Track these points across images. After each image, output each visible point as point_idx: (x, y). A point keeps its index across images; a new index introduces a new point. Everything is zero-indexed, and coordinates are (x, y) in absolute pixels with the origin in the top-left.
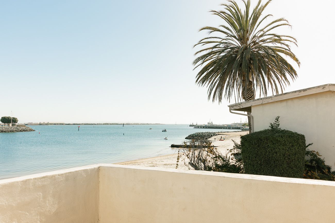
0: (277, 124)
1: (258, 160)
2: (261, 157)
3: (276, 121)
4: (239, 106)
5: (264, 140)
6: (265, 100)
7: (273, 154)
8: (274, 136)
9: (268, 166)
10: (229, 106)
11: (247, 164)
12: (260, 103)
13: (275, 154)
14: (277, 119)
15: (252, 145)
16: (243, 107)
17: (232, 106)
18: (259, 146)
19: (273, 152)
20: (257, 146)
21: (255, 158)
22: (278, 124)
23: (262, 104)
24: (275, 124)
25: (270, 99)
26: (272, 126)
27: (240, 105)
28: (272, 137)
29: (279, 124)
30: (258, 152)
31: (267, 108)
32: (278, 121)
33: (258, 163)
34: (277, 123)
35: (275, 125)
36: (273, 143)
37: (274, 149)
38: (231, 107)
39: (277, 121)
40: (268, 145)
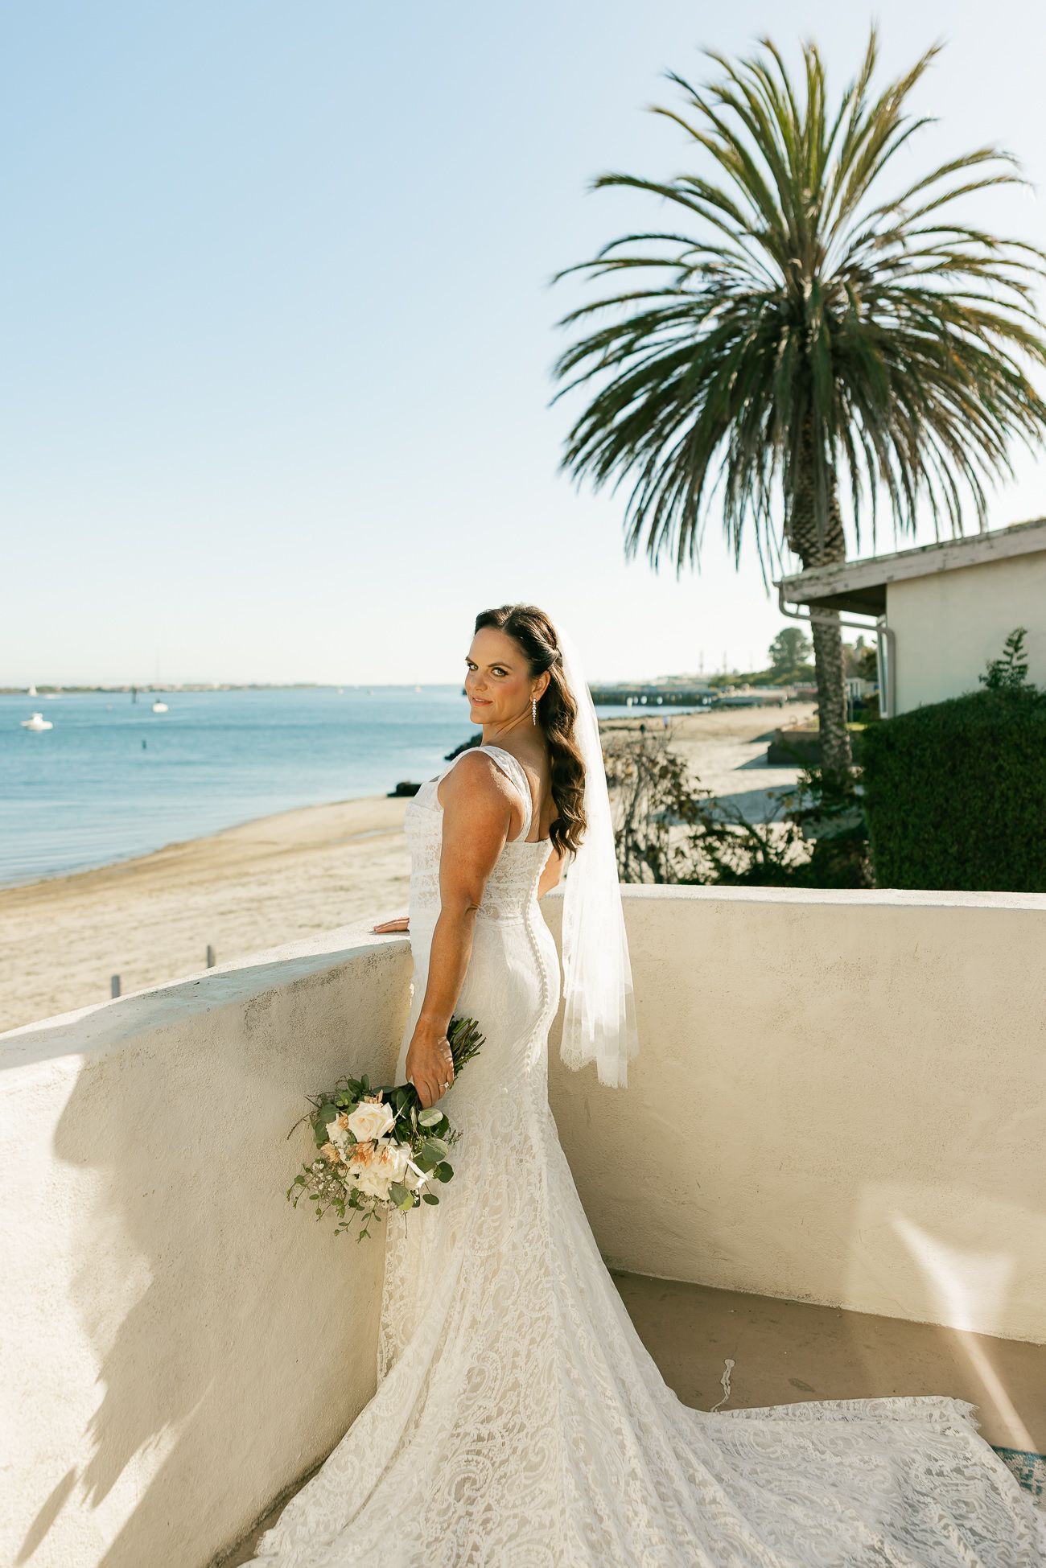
0: (1014, 668)
1: (949, 840)
2: (966, 822)
3: (1011, 650)
4: (829, 584)
5: (978, 744)
6: (956, 551)
7: (1023, 808)
8: (1027, 723)
9: (998, 864)
10: (781, 586)
11: (892, 858)
12: (934, 568)
13: (1033, 808)
14: (1015, 643)
15: (922, 765)
16: (846, 586)
17: (791, 583)
18: (953, 772)
19: (1024, 799)
20: (945, 772)
21: (936, 827)
22: (1020, 667)
23: (943, 573)
24: (1006, 667)
25: (985, 544)
26: (994, 677)
27: (832, 579)
28: (1019, 726)
29: (1024, 667)
30: (947, 800)
31: (963, 590)
32: (1021, 652)
33: (946, 851)
34: (1015, 662)
35: (1006, 671)
36: (1026, 756)
37: (1028, 783)
38: (790, 588)
39: (1017, 649)
40: (1001, 768)
